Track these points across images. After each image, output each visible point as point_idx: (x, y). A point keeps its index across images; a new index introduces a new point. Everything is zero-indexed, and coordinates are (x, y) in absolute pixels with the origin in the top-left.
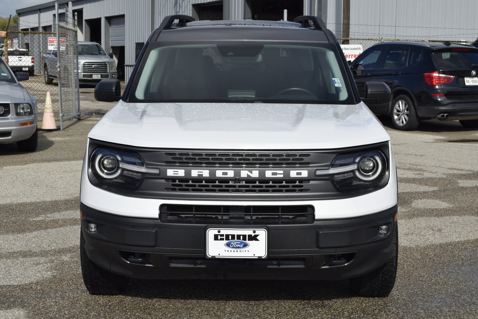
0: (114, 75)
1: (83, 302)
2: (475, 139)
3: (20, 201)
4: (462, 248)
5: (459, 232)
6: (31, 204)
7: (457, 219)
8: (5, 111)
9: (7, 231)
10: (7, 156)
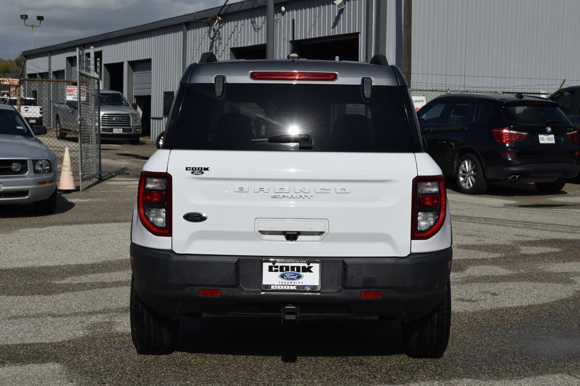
0: (138, 129)
1: (118, 359)
2: (551, 204)
3: (43, 265)
4: (513, 313)
5: (513, 298)
6: (55, 267)
7: (514, 285)
8: (21, 168)
9: (33, 293)
10: (23, 218)
